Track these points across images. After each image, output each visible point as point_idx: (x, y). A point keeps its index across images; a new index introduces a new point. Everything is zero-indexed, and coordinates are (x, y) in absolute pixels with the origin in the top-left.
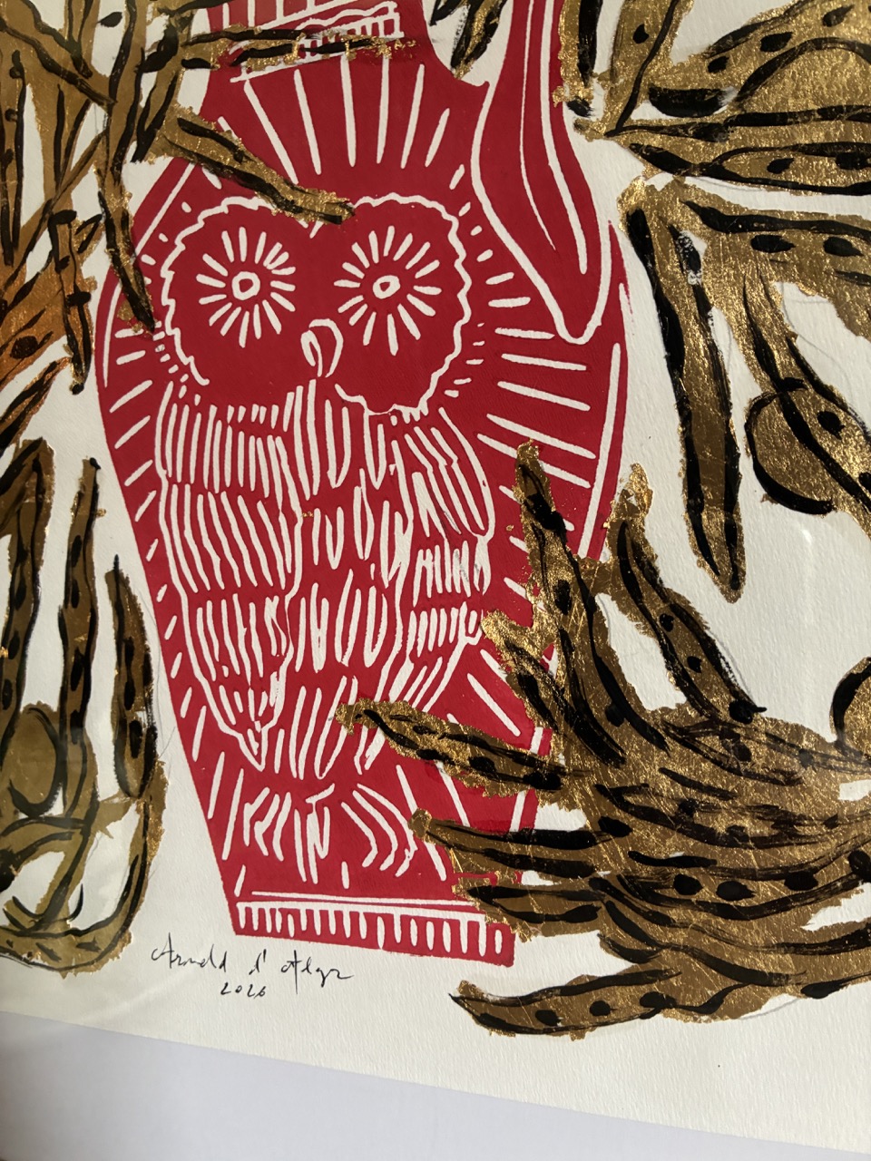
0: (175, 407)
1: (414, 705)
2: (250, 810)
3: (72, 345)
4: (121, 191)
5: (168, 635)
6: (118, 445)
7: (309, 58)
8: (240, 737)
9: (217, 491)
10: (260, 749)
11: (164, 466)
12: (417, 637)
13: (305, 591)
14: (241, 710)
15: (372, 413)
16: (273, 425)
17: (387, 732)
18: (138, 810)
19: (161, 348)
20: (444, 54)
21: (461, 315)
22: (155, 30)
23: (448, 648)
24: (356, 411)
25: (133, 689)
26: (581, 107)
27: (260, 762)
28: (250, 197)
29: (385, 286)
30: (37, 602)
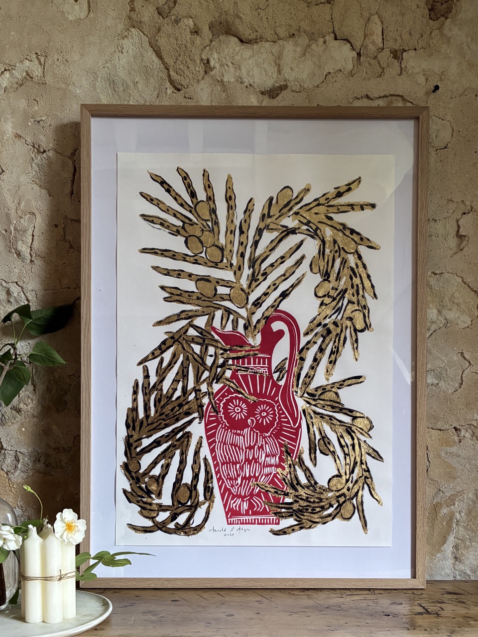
0: (221, 429)
1: (265, 483)
2: (232, 502)
6: (208, 434)
7: (251, 373)
8: (231, 489)
9: (228, 445)
10: (235, 491)
11: (218, 439)
12: (266, 471)
13: (245, 463)
14: (232, 484)
15: (260, 434)
16: (241, 434)
17: (260, 487)
18: (208, 503)
19: (220, 418)
20: (275, 379)
21: (276, 421)
23: (271, 474)
24: (257, 433)
25: (208, 479)
26: (296, 392)
27: (235, 493)
28: (239, 394)
29: (264, 414)
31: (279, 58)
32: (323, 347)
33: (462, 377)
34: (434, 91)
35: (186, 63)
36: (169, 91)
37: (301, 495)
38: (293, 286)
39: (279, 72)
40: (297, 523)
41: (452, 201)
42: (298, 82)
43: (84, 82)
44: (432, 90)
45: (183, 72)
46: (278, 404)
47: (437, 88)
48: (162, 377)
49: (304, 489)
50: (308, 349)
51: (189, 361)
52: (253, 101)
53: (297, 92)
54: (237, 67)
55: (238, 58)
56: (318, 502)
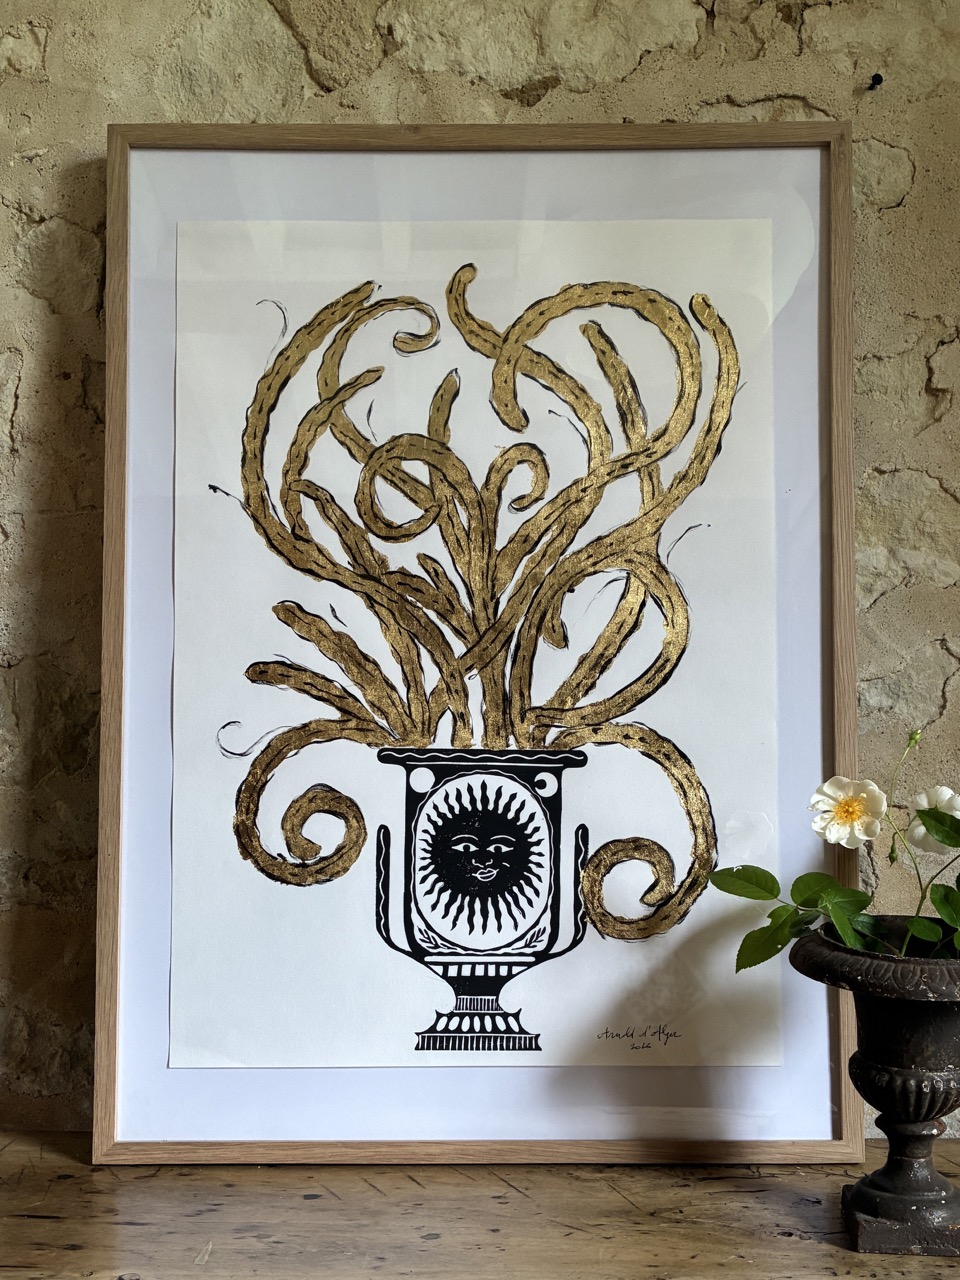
31: (541, 22)
33: (944, 693)
34: (872, 88)
35: (344, 33)
36: (308, 93)
39: (541, 49)
41: (916, 317)
42: (582, 71)
43: (127, 76)
44: (867, 86)
45: (337, 52)
47: (877, 79)
52: (487, 112)
53: (579, 92)
54: (452, 41)
55: (453, 23)
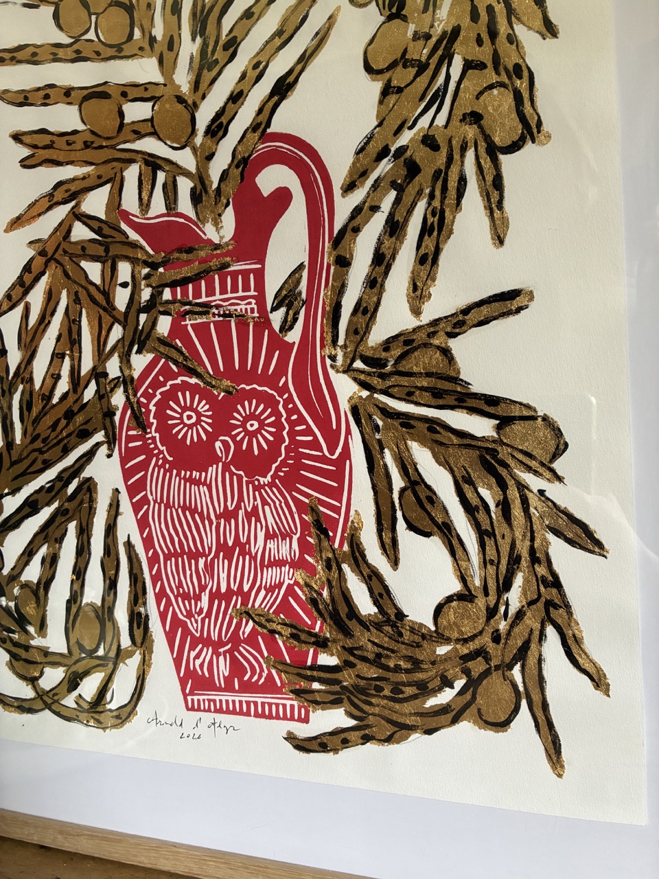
0: (156, 469)
1: (266, 610)
2: (193, 654)
3: (107, 435)
4: (130, 367)
5: (154, 572)
6: (129, 483)
7: (217, 318)
8: (188, 621)
9: (177, 508)
10: (197, 627)
11: (152, 495)
12: (267, 579)
13: (217, 556)
14: (188, 609)
15: (247, 479)
16: (203, 480)
17: (254, 621)
18: (140, 653)
19: (150, 441)
20: (276, 326)
21: (285, 442)
22: (146, 294)
23: (280, 585)
24: (240, 478)
25: (137, 596)
26: (333, 358)
27: (197, 632)
28: (191, 378)
29: (252, 425)
30: (90, 554)
32: (399, 217)
37: (360, 648)
38: (305, 59)
40: (353, 722)
46: (286, 396)
48: (30, 351)
49: (369, 630)
50: (357, 230)
51: (80, 304)
56: (407, 671)
